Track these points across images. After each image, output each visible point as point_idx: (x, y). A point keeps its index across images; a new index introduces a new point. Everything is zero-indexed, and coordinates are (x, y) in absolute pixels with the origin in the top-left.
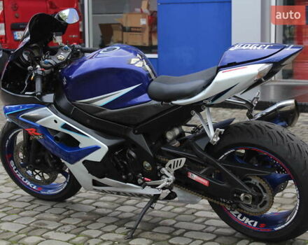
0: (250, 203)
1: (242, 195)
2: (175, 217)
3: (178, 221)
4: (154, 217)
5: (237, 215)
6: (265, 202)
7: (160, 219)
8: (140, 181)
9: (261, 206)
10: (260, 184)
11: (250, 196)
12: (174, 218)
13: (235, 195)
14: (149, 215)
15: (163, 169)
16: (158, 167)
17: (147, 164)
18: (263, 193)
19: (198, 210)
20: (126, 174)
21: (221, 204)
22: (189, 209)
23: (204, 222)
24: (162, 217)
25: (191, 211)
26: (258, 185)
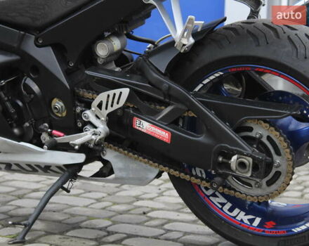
0: (249, 175)
1: (235, 157)
2: (112, 217)
3: (114, 223)
4: (73, 215)
5: (223, 204)
6: (278, 174)
7: (84, 218)
8: (45, 137)
9: (269, 183)
10: (269, 138)
11: (248, 161)
12: (109, 218)
13: (220, 159)
14: (66, 213)
15: (88, 112)
16: (79, 109)
17: (58, 104)
18: (275, 156)
19: (153, 210)
20: (20, 126)
21: (194, 180)
22: (139, 207)
23: (163, 225)
24: (88, 216)
25: (141, 211)
26: (265, 140)
